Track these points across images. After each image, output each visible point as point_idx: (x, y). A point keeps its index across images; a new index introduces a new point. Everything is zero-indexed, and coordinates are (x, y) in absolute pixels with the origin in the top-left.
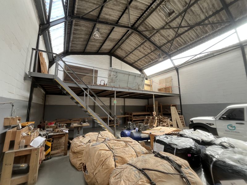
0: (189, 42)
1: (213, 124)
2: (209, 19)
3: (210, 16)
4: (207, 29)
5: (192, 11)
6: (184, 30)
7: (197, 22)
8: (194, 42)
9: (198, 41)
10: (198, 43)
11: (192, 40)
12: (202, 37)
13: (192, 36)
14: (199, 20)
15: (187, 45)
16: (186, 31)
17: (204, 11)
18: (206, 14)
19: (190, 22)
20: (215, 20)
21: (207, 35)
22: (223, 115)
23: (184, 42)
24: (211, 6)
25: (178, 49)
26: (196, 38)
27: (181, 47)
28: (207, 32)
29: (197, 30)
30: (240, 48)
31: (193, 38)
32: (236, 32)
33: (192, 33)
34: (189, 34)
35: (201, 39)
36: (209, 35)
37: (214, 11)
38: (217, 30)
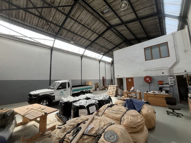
0: (27, 22)
1: (54, 93)
2: (52, 24)
3: (53, 23)
4: (45, 27)
5: (50, 10)
6: (34, 12)
7: (46, 18)
8: (31, 26)
9: (34, 28)
10: (33, 29)
11: (31, 23)
12: (39, 28)
13: (34, 22)
14: (47, 18)
15: (23, 23)
16: (34, 15)
17: (55, 18)
18: (53, 21)
19: (43, 13)
20: (52, 27)
21: (42, 30)
22: (59, 87)
23: (23, 18)
24: (58, 20)
25: (11, 18)
26: (34, 26)
27: (15, 19)
28: (43, 28)
29: (41, 21)
30: (51, 50)
31: (32, 23)
32: (54, 41)
33: (36, 20)
34: (34, 18)
35: (36, 29)
36: (43, 31)
37: (56, 23)
38: (48, 32)
